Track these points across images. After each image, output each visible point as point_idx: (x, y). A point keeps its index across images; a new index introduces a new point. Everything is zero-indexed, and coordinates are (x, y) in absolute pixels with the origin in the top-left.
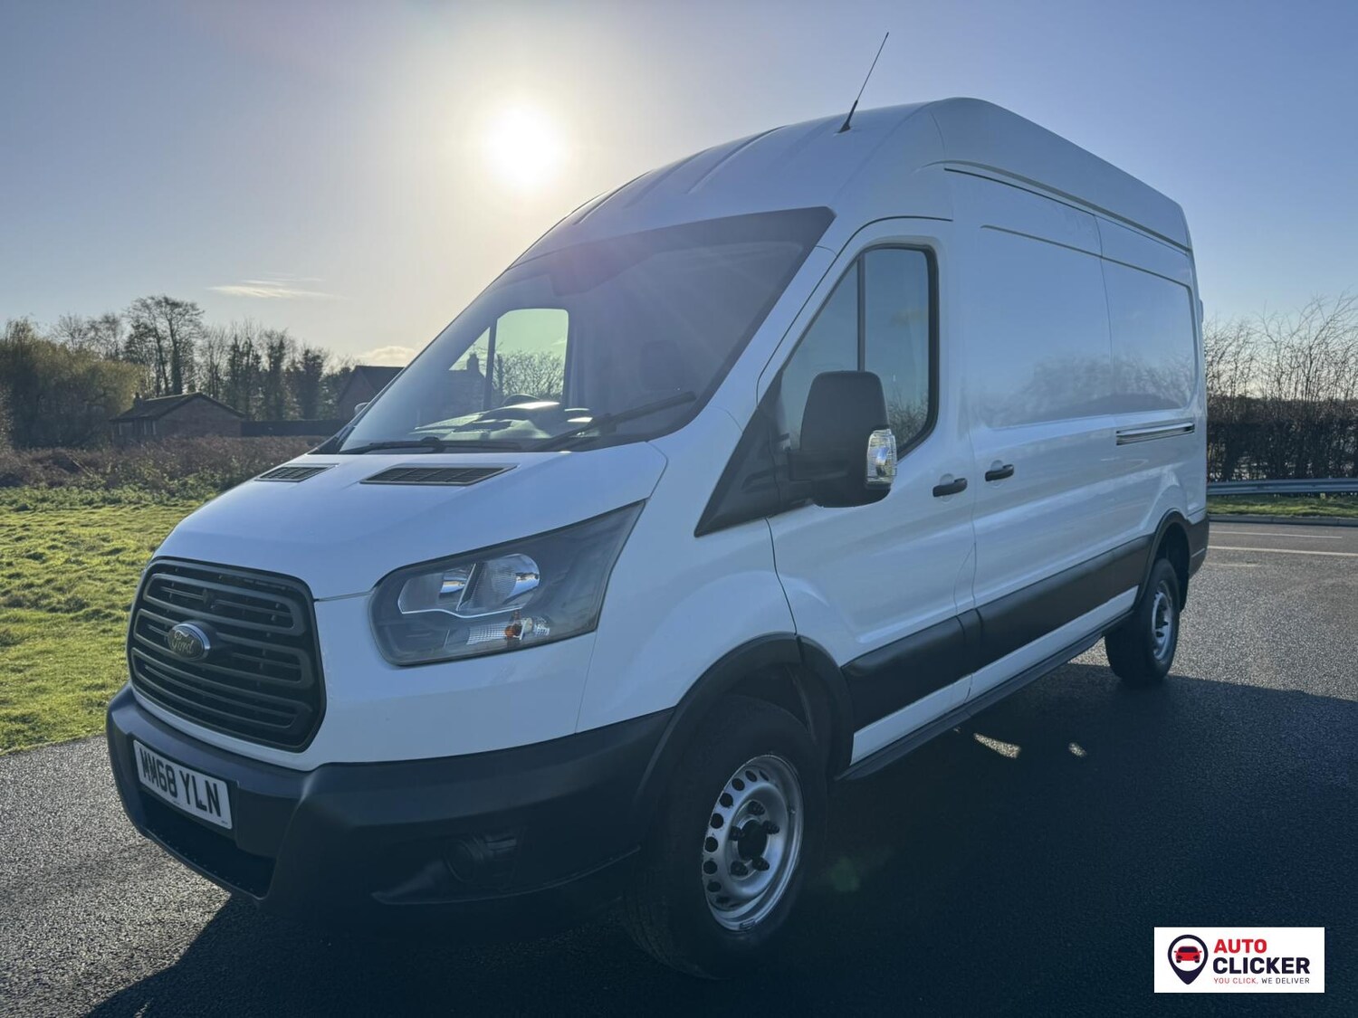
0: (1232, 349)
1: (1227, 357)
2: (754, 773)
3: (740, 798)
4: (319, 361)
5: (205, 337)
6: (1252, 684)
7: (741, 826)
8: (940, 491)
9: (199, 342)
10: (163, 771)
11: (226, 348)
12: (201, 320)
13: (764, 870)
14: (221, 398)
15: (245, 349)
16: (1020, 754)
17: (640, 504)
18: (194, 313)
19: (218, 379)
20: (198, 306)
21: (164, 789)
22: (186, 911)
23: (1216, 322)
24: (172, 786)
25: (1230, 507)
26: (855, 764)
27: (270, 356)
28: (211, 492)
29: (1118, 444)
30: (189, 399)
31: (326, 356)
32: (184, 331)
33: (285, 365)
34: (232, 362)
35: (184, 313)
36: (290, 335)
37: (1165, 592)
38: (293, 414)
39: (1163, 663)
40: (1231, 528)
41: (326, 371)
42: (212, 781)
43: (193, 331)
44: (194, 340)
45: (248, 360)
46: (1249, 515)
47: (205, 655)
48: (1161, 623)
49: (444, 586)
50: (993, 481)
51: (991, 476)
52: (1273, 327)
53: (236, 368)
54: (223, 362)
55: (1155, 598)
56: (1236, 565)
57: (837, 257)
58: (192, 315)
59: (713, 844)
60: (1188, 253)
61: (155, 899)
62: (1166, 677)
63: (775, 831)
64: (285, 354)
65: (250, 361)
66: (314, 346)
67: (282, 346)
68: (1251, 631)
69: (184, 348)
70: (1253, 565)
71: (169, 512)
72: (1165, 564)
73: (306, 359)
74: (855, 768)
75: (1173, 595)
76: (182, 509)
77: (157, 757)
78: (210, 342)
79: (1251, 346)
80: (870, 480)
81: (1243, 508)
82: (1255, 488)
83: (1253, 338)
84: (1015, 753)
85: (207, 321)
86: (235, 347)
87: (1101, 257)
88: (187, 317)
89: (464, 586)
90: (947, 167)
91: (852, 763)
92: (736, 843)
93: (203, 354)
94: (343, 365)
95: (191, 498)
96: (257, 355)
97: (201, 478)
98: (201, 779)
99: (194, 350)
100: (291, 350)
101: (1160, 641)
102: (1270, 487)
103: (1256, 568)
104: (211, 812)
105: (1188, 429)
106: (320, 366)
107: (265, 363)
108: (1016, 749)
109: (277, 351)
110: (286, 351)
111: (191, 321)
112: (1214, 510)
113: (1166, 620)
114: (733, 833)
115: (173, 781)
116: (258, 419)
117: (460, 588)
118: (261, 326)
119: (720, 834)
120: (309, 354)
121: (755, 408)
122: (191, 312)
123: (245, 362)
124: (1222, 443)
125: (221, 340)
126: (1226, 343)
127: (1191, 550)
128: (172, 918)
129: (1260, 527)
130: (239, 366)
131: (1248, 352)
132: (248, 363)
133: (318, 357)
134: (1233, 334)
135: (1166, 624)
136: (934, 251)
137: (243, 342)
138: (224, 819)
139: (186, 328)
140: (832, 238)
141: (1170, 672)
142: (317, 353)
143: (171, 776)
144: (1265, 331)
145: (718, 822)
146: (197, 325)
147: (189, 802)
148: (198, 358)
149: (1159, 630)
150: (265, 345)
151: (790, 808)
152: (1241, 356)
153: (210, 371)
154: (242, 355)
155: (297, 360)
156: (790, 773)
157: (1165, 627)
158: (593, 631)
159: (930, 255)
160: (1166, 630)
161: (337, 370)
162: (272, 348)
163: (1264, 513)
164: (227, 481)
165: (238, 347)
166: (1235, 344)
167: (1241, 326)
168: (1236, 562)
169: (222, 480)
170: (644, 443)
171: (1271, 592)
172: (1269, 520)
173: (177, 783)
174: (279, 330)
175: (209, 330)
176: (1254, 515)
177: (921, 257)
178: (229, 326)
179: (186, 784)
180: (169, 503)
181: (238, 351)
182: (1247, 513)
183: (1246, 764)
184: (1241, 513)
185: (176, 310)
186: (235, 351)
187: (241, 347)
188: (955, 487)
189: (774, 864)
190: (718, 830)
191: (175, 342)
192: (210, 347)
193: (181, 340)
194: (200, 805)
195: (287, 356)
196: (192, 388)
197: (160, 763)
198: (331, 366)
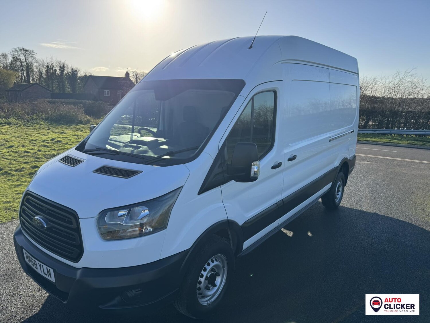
0: (371, 86)
1: (369, 89)
2: (213, 260)
3: (208, 268)
4: (77, 72)
5: (37, 62)
6: (363, 210)
7: (208, 276)
8: (273, 168)
9: (35, 64)
10: (33, 261)
11: (44, 66)
12: (36, 56)
13: (215, 287)
14: (44, 84)
15: (51, 67)
16: (293, 235)
17: (181, 187)
18: (33, 54)
19: (42, 77)
20: (34, 52)
21: (33, 266)
22: (41, 291)
23: (367, 77)
24: (36, 266)
25: (365, 139)
26: (244, 250)
27: (60, 70)
28: (41, 122)
29: (330, 141)
30: (33, 84)
31: (79, 71)
32: (30, 60)
33: (65, 72)
34: (47, 71)
35: (30, 54)
36: (67, 63)
37: (340, 182)
38: (68, 90)
39: (338, 203)
40: (364, 146)
41: (79, 75)
42: (48, 268)
43: (33, 60)
44: (33, 63)
45: (52, 71)
46: (370, 142)
47: (45, 229)
48: (338, 191)
49: (119, 213)
50: (290, 161)
51: (289, 160)
52: (384, 80)
53: (48, 74)
54: (44, 71)
55: (337, 184)
56: (364, 162)
57: (246, 99)
58: (32, 54)
59: (200, 282)
60: (357, 75)
61: (31, 287)
62: (339, 207)
63: (219, 275)
64: (65, 69)
65: (53, 71)
66: (75, 67)
67: (64, 67)
68: (365, 189)
69: (30, 65)
70: (369, 163)
71: (27, 129)
72: (342, 174)
73: (72, 71)
74: (244, 251)
75: (343, 182)
76: (32, 128)
77: (31, 256)
78: (39, 64)
79: (377, 86)
80: (252, 176)
81: (368, 139)
82: (373, 131)
83: (378, 83)
84: (291, 235)
85: (38, 57)
86: (48, 66)
87: (330, 82)
88: (31, 55)
89: (126, 213)
90: (282, 62)
91: (243, 250)
92: (207, 281)
93: (37, 68)
94: (85, 74)
95: (35, 124)
96: (55, 69)
97: (38, 116)
98: (45, 267)
99: (34, 67)
100: (67, 68)
101: (338, 196)
102: (378, 131)
103: (369, 164)
104: (48, 276)
105: (352, 132)
106: (77, 74)
107: (58, 72)
108: (292, 233)
109: (62, 68)
110: (65, 68)
111: (32, 57)
112: (360, 140)
113: (340, 190)
114: (207, 278)
115: (36, 265)
116: (57, 91)
117: (125, 214)
118: (56, 59)
119: (202, 280)
120: (73, 70)
121: (218, 152)
122: (32, 53)
123: (51, 72)
124: (365, 116)
125: (43, 64)
126: (369, 85)
127: (349, 168)
128: (37, 294)
129: (373, 146)
130: (49, 73)
131: (376, 88)
132: (52, 72)
133: (76, 71)
134: (371, 82)
135: (340, 191)
136: (276, 91)
137: (50, 65)
138: (53, 279)
139: (31, 59)
140: (244, 92)
141: (340, 205)
142: (76, 70)
143: (36, 263)
144: (381, 82)
145: (202, 276)
146: (34, 58)
147: (41, 272)
148: (35, 69)
149: (338, 193)
150: (58, 66)
151: (224, 267)
152: (373, 89)
153: (40, 74)
154: (50, 69)
155: (69, 72)
156: (224, 258)
157: (340, 192)
158: (166, 229)
159: (275, 93)
160: (340, 193)
161: (83, 75)
162: (60, 67)
163: (375, 141)
164: (47, 117)
165: (49, 66)
166: (372, 85)
167: (374, 79)
168: (364, 161)
169: (45, 117)
170: (183, 164)
171: (373, 173)
172: (376, 144)
173: (37, 265)
174: (63, 61)
175: (39, 60)
176: (372, 142)
177: (273, 93)
178: (45, 59)
179: (40, 267)
180: (28, 125)
181: (49, 68)
182: (370, 141)
183: (358, 241)
184: (368, 141)
185: (27, 53)
186: (48, 68)
187: (50, 66)
188: (279, 165)
189: (218, 284)
190: (202, 278)
191: (27, 64)
192: (39, 66)
193: (29, 63)
194: (45, 273)
195: (66, 70)
196: (33, 79)
197: (31, 258)
198: (81, 74)
